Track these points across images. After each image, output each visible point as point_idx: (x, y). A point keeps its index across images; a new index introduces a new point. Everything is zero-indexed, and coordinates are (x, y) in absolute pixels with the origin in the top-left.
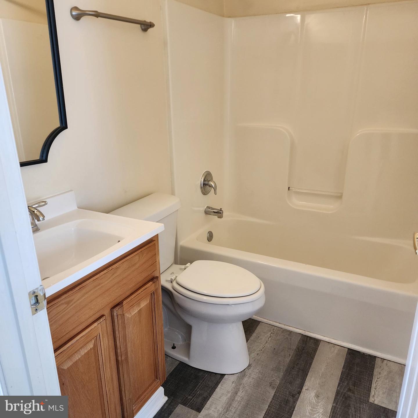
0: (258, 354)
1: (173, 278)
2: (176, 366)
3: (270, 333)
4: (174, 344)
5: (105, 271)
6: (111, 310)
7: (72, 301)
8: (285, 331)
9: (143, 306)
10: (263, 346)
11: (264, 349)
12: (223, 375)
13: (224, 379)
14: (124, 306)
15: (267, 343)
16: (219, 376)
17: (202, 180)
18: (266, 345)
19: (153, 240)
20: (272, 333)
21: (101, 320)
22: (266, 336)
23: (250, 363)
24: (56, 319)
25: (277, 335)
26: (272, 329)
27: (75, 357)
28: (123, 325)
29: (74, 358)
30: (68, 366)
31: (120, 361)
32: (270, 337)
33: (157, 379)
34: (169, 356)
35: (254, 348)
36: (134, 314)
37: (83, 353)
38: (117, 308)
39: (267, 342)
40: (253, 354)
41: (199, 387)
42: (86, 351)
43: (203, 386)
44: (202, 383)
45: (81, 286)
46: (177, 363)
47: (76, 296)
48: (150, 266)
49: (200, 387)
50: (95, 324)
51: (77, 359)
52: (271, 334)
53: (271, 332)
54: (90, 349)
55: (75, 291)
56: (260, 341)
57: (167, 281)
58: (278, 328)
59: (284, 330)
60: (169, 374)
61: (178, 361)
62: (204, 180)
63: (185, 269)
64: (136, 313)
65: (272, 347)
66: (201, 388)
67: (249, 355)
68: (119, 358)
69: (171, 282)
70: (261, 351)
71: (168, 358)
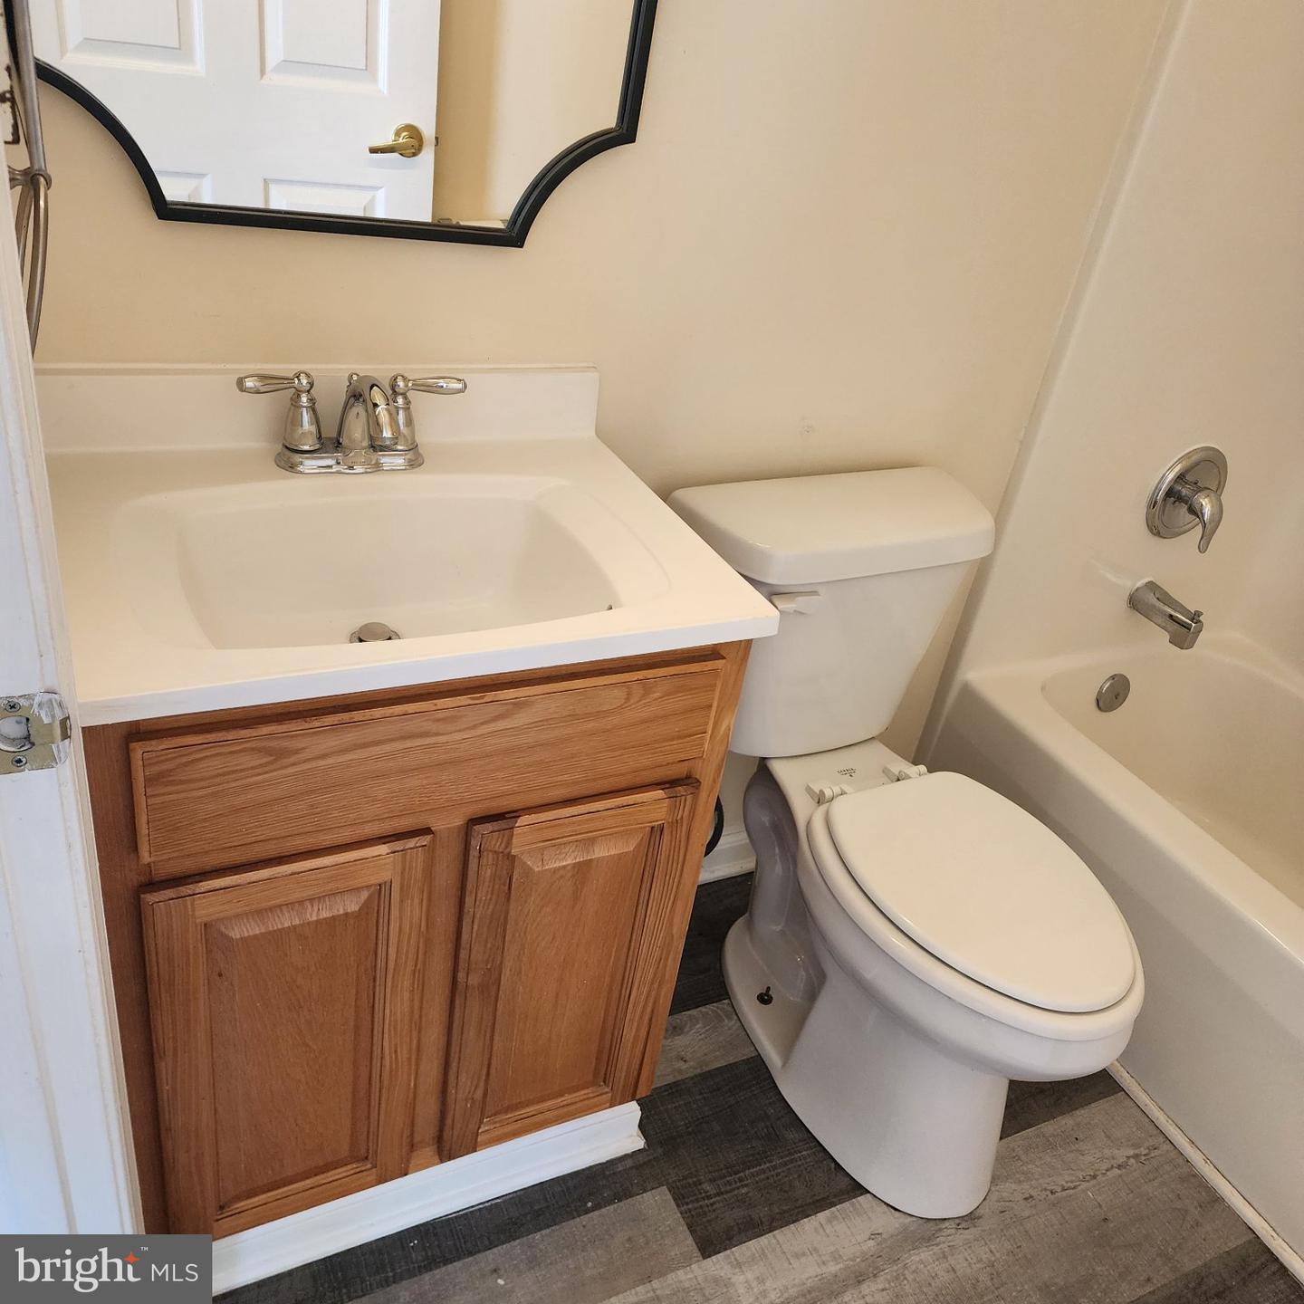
0: (1031, 1197)
1: (828, 793)
2: (736, 1060)
3: (1131, 1153)
4: (769, 988)
5: (463, 700)
6: (467, 823)
7: (297, 752)
8: (1193, 1180)
9: (601, 855)
10: (1072, 1182)
11: (1065, 1193)
12: (858, 1189)
13: (853, 1205)
14: (516, 831)
15: (1093, 1182)
16: (843, 1183)
17: (1171, 476)
18: (1084, 1185)
19: (722, 653)
20: (1136, 1156)
21: (412, 843)
22: (1107, 1152)
23: (981, 1211)
24: (220, 788)
25: (1151, 1176)
26: (1151, 1142)
27: (278, 917)
28: (497, 887)
29: (276, 918)
30: (246, 935)
31: (461, 987)
32: (1119, 1167)
33: (604, 1082)
34: (736, 1014)
35: (1030, 1166)
36: (556, 870)
37: (315, 914)
38: (488, 827)
39: (1094, 1177)
40: (1007, 1188)
41: (758, 1173)
42: (325, 914)
43: (771, 1181)
44: (775, 1168)
45: (345, 716)
46: (747, 1053)
47: (318, 742)
48: (673, 739)
49: (763, 1176)
50: (382, 849)
51: (286, 925)
52: (1132, 1161)
53: (1136, 1152)
54: (341, 912)
55: (317, 724)
56: (1070, 1156)
57: (809, 790)
58: (1173, 1154)
59: (1195, 1176)
60: (699, 1071)
61: (752, 1049)
62: (1181, 478)
63: (899, 780)
64: (564, 867)
65: (1100, 1206)
66: (761, 1181)
67: (995, 1180)
68: (461, 975)
69: (819, 802)
70: (1048, 1192)
71: (730, 1019)
